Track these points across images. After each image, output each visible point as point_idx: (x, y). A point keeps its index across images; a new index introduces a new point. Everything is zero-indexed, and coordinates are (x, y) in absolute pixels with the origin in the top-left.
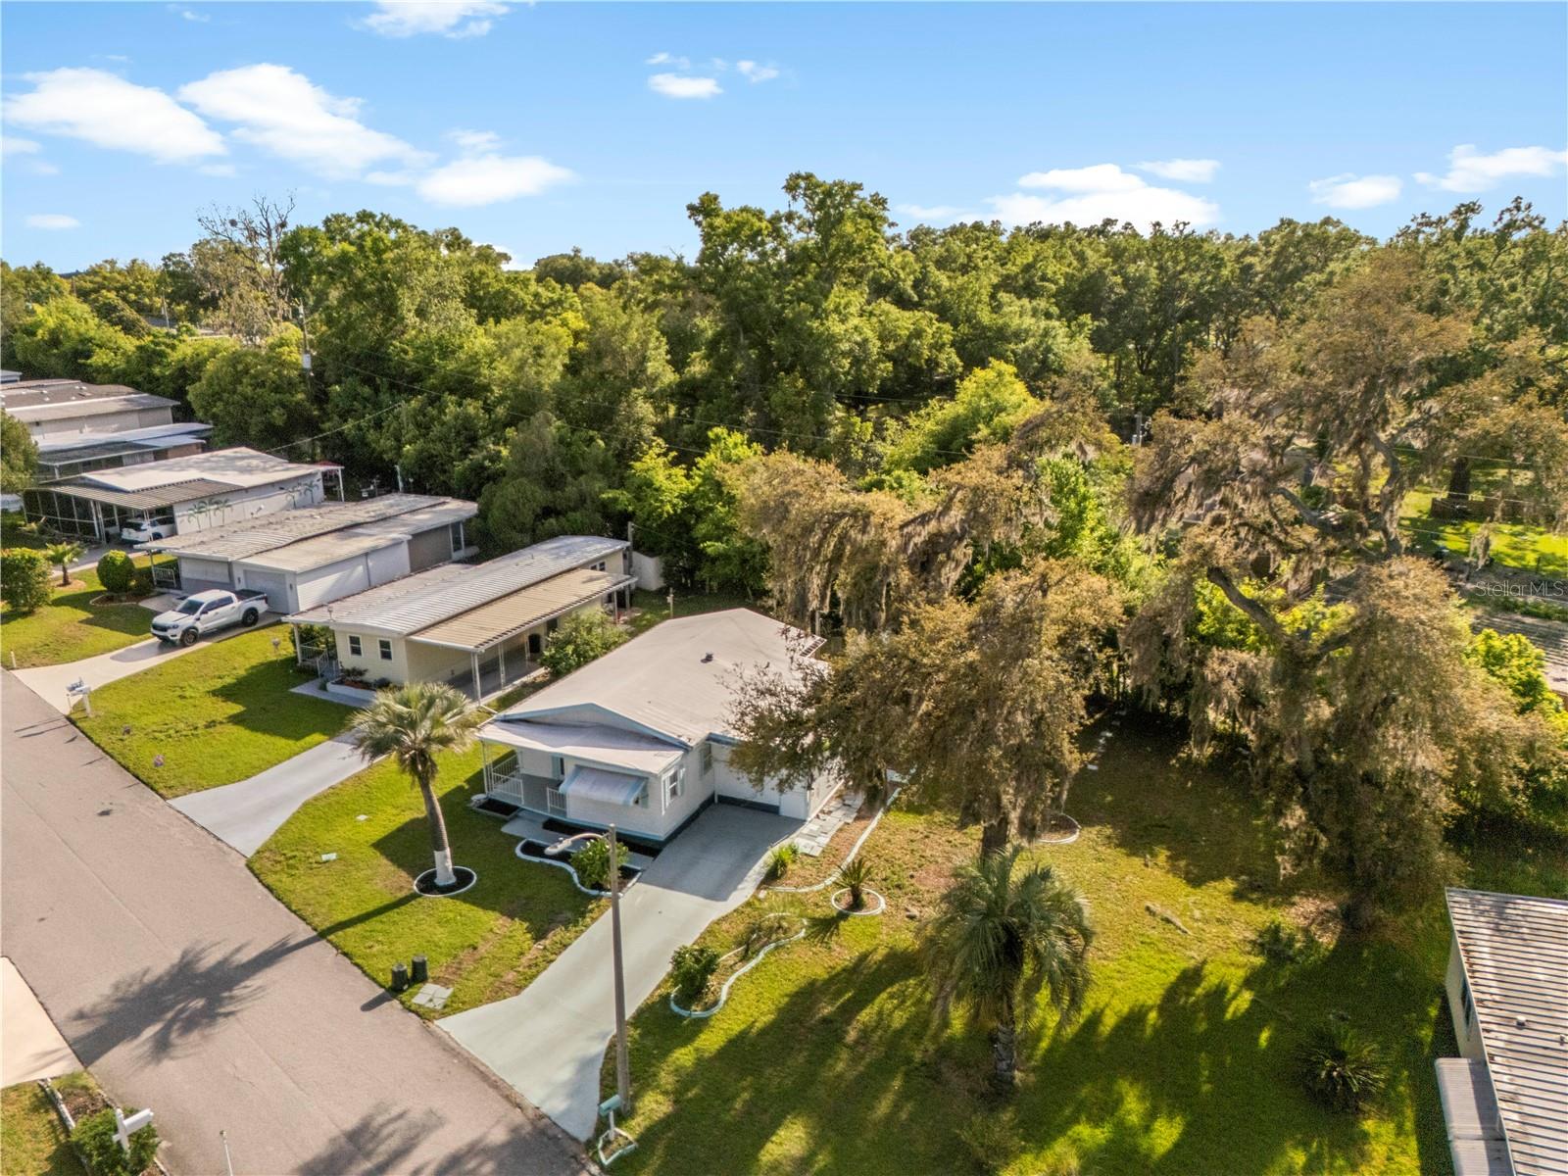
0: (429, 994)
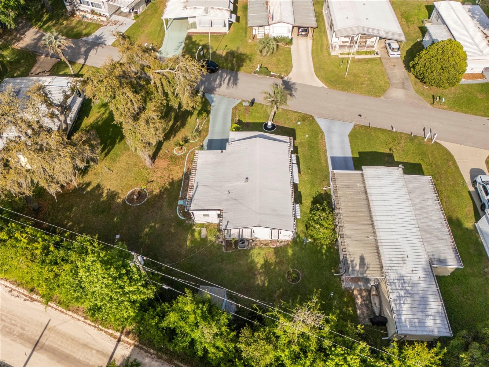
0: (246, 104)
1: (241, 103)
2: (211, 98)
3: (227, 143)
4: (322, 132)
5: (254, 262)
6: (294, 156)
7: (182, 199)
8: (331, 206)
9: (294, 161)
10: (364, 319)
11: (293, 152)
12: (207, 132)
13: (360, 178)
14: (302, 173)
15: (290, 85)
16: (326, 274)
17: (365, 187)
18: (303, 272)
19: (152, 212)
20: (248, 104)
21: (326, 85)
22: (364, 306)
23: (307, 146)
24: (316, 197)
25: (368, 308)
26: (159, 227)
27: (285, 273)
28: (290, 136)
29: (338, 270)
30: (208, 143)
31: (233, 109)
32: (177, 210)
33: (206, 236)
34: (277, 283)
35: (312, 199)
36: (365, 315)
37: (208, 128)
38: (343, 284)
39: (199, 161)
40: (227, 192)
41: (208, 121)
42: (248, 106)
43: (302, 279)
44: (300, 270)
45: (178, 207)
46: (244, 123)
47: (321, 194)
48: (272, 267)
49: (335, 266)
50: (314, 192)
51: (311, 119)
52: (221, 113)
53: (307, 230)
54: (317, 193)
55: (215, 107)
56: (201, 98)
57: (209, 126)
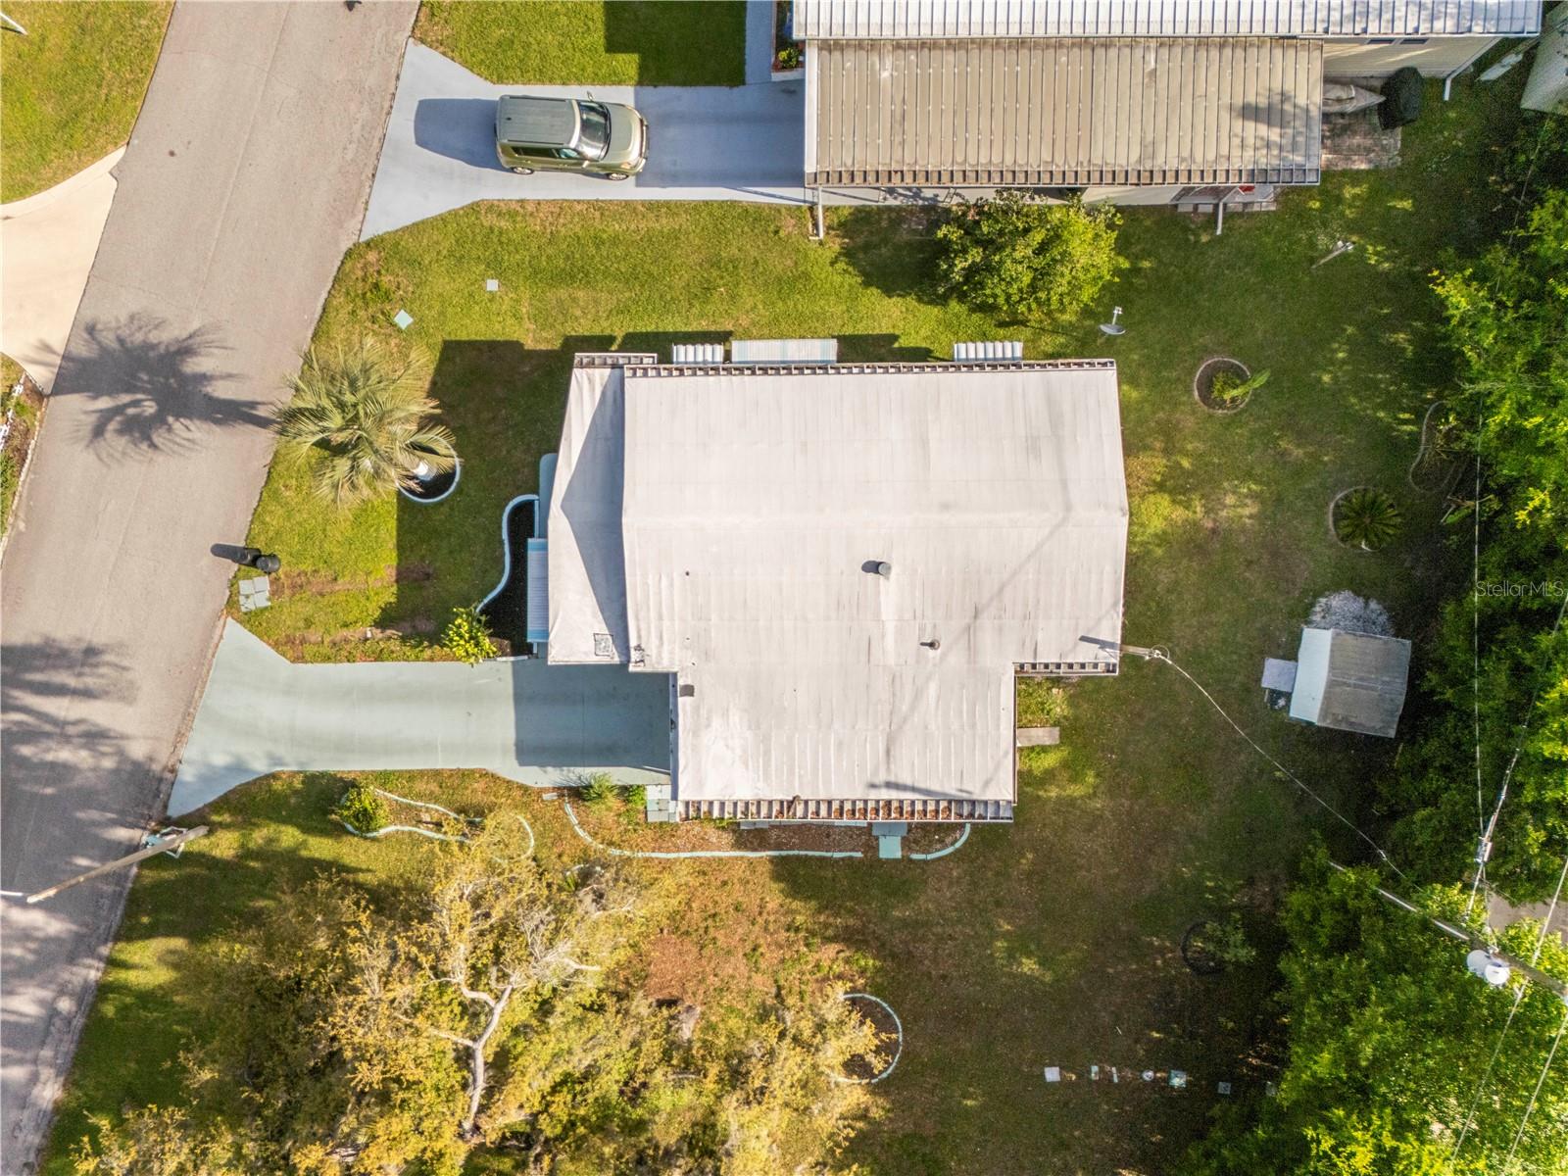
0: (257, 590)
1: (252, 621)
2: (208, 777)
3: (632, 668)
4: (474, 208)
5: (1165, 533)
6: (683, 353)
7: (872, 846)
8: (912, 213)
9: (713, 353)
10: (1384, 148)
11: (666, 358)
12: (465, 775)
13: (850, 59)
14: (729, 327)
15: (104, 350)
16: (1218, 265)
17: (898, 46)
18: (1207, 351)
19: (935, 961)
20: (263, 583)
21: (103, 152)
22: (1337, 141)
23: (563, 293)
24: (863, 273)
25: (1345, 129)
26: (1010, 920)
27: (1210, 416)
28: (571, 368)
29: (1200, 220)
30: (542, 765)
31: (299, 659)
32: (930, 857)
33: (1054, 725)
34: (1251, 448)
35: (875, 291)
36: (1369, 142)
37: (437, 773)
38: (1256, 208)
39: (744, 792)
40: (930, 652)
41: (384, 778)
42: (275, 582)
43: (1233, 356)
44: (1201, 359)
45: (915, 856)
46: (400, 596)
47: (848, 253)
48: (1186, 463)
49: (1186, 230)
50: (838, 279)
51: (372, 256)
52: (330, 720)
53: (1024, 323)
54: (841, 265)
55: (281, 751)
56: (211, 832)
57: (422, 773)
